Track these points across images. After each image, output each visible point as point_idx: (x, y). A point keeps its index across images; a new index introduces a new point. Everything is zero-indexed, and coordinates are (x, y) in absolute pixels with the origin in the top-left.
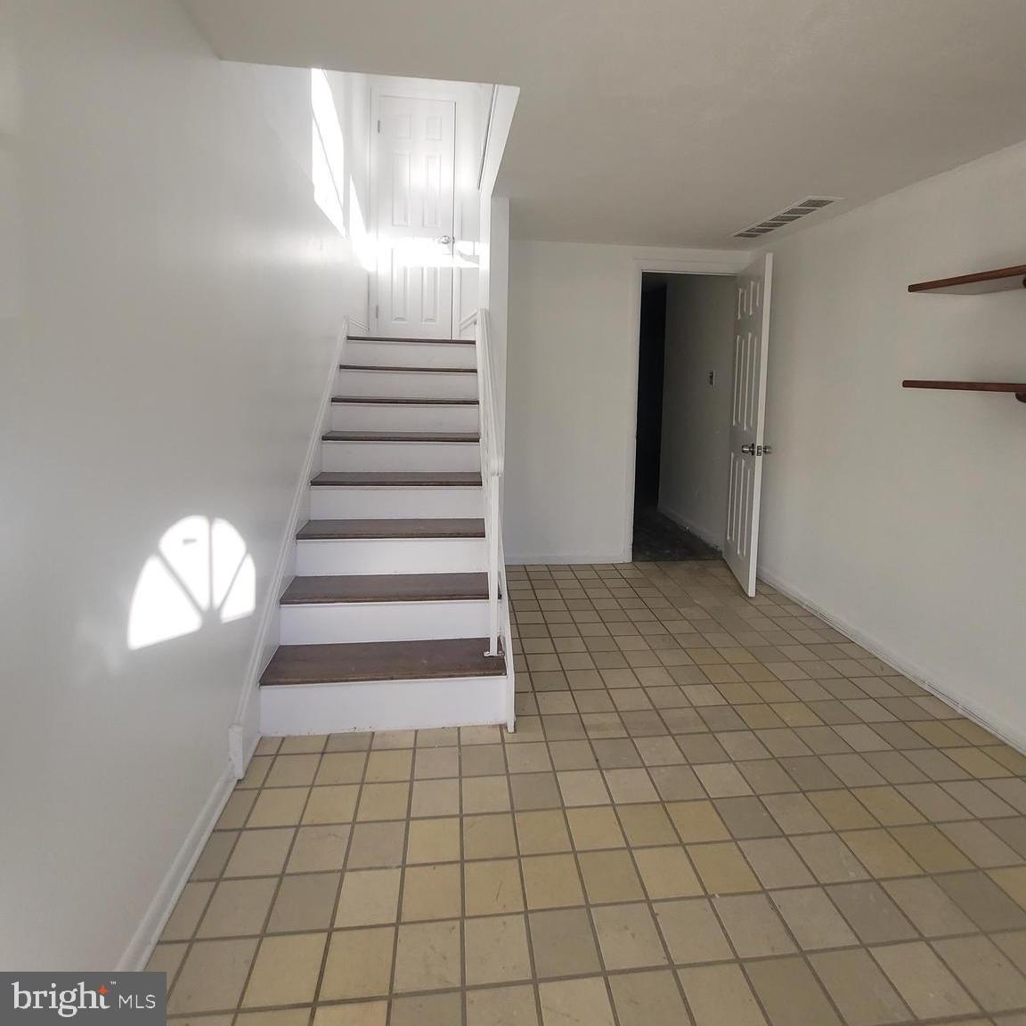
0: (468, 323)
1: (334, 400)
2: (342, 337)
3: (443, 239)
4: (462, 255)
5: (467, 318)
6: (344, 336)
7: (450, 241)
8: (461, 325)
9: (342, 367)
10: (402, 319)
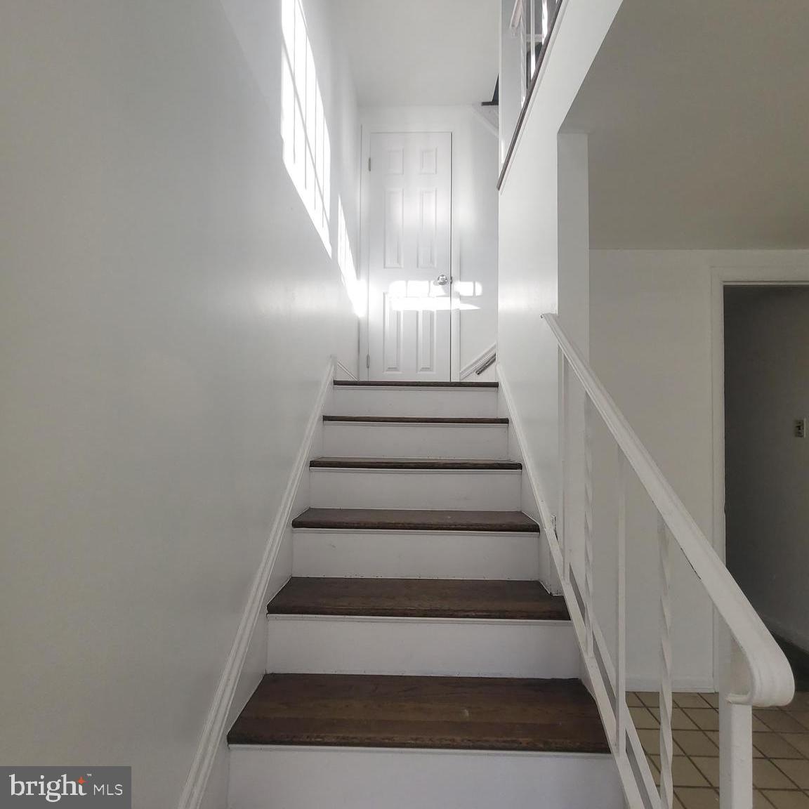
0: (469, 371)
1: (313, 464)
2: (326, 380)
3: (440, 281)
4: (461, 297)
5: (467, 366)
6: (331, 379)
7: (447, 282)
8: (460, 374)
9: (326, 418)
10: (395, 369)
